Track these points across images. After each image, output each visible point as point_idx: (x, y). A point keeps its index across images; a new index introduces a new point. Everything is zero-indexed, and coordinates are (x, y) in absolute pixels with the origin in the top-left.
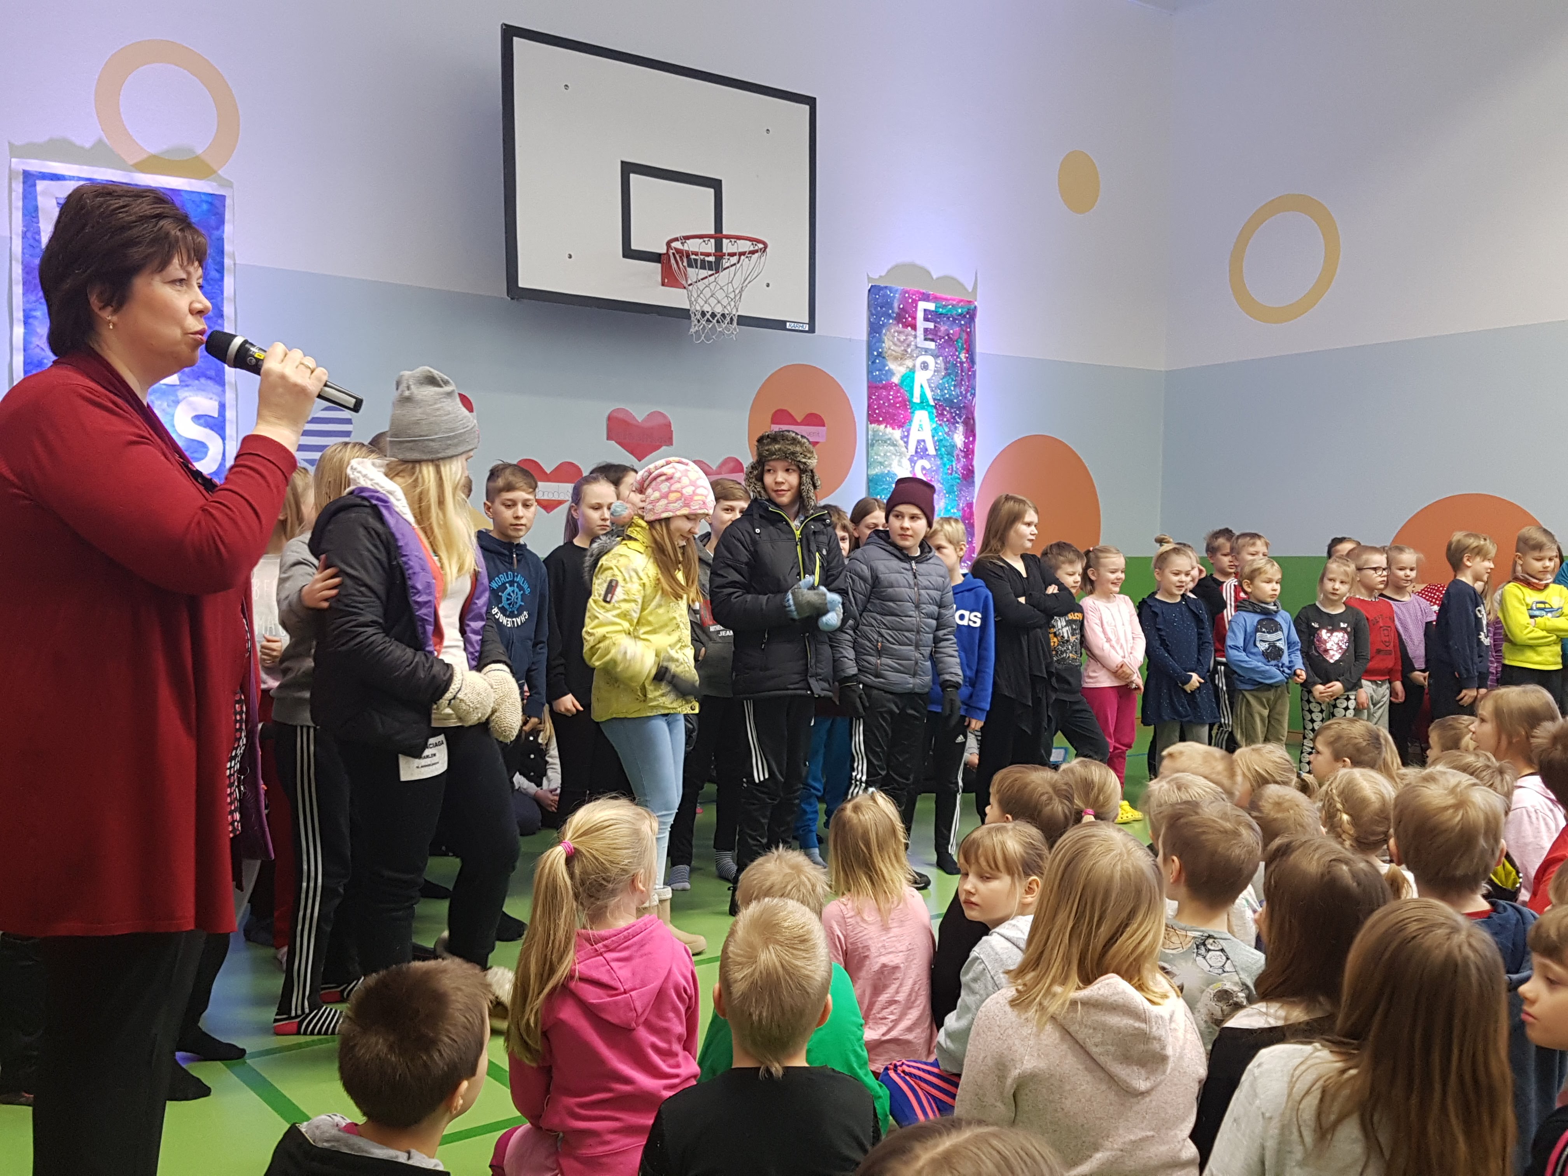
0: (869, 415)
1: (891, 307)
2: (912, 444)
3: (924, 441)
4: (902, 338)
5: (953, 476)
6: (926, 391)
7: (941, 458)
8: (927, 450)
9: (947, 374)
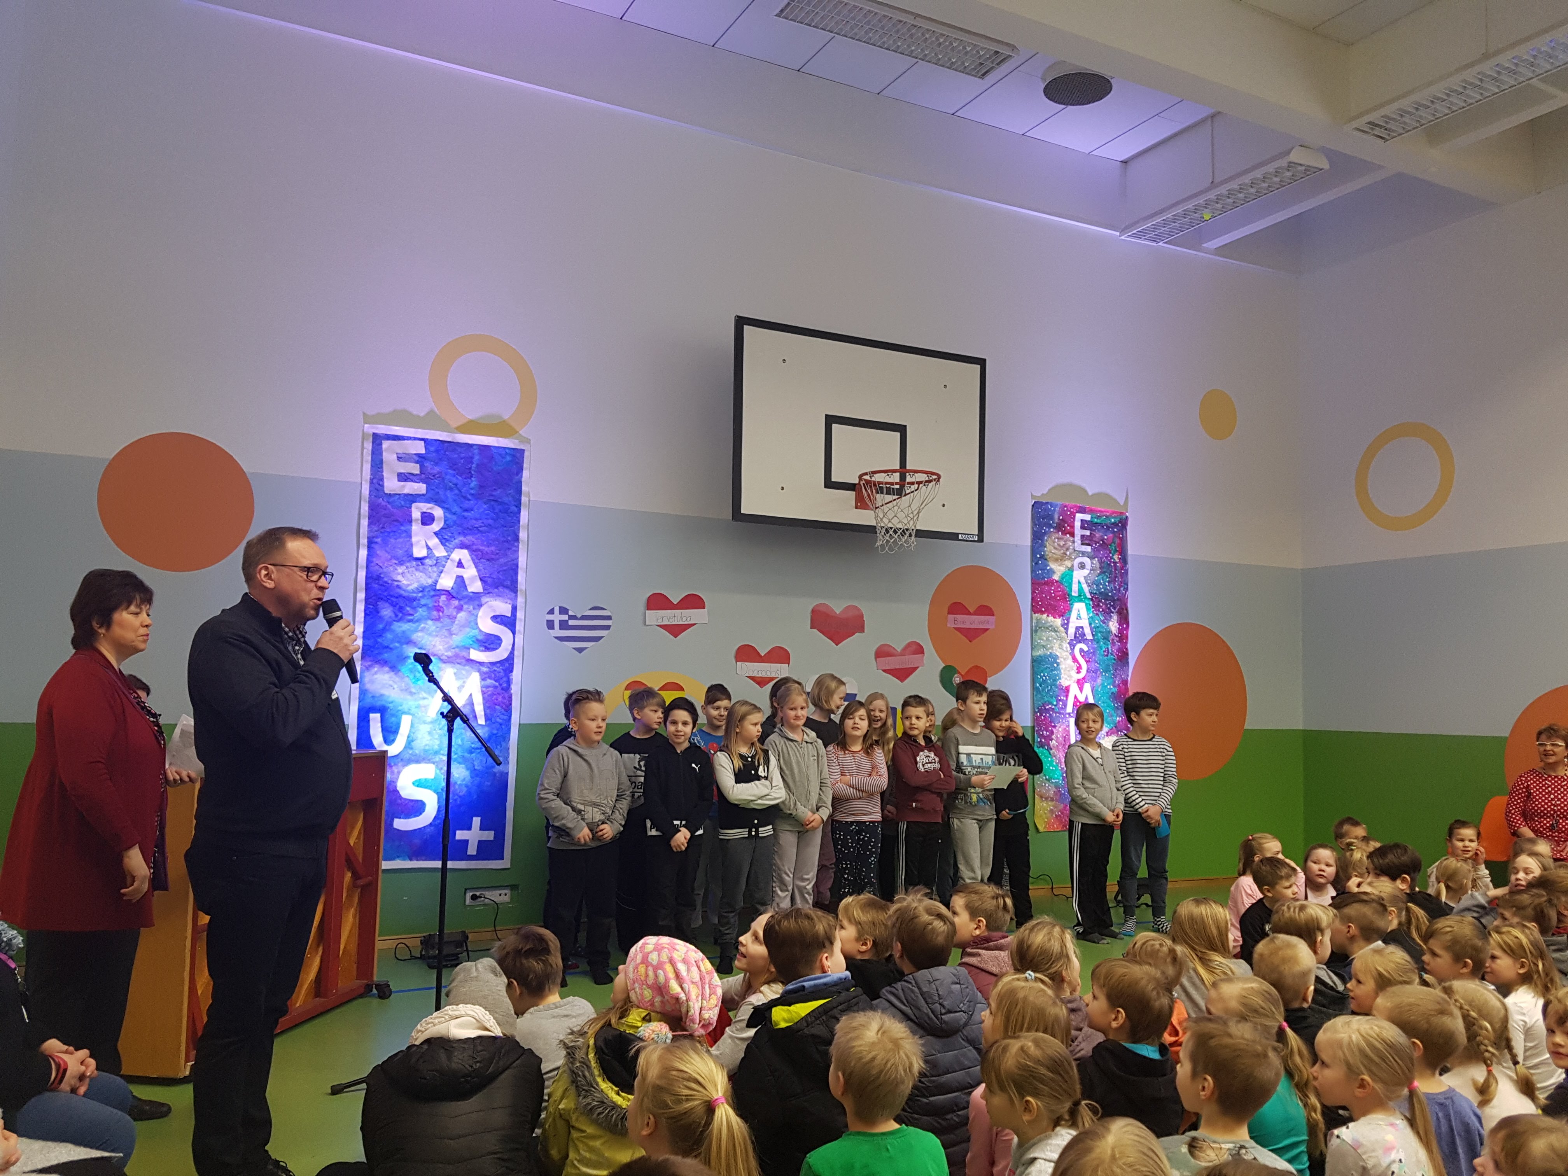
0: (1032, 606)
1: (1052, 518)
2: (1072, 630)
3: (1082, 628)
4: (1062, 543)
5: (1109, 657)
6: (1083, 586)
7: (1098, 642)
8: (1085, 635)
9: (1102, 572)
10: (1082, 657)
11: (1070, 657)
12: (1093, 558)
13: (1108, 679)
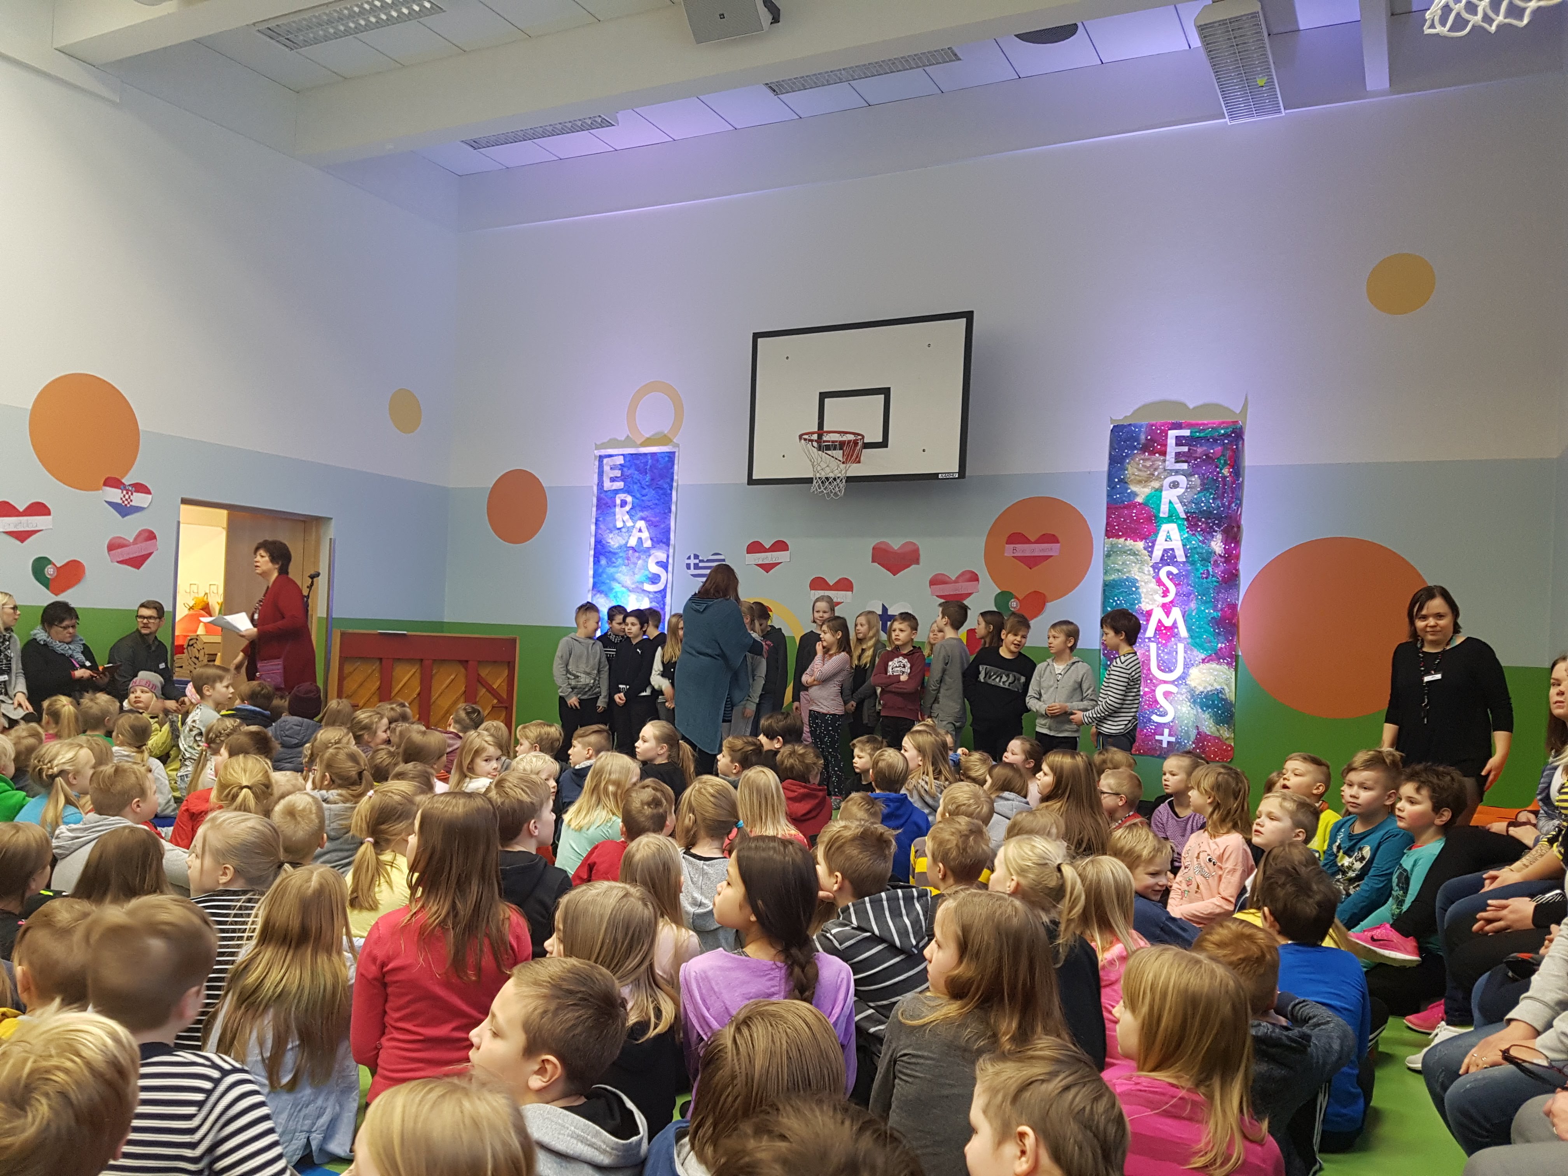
0: (1107, 531)
1: (1137, 439)
2: (1158, 553)
3: (1173, 550)
4: (1148, 464)
5: (1209, 580)
6: (1176, 506)
7: (1193, 563)
8: (1175, 557)
9: (1205, 488)
10: (1171, 580)
11: (1154, 580)
12: (1192, 475)
13: (1206, 603)
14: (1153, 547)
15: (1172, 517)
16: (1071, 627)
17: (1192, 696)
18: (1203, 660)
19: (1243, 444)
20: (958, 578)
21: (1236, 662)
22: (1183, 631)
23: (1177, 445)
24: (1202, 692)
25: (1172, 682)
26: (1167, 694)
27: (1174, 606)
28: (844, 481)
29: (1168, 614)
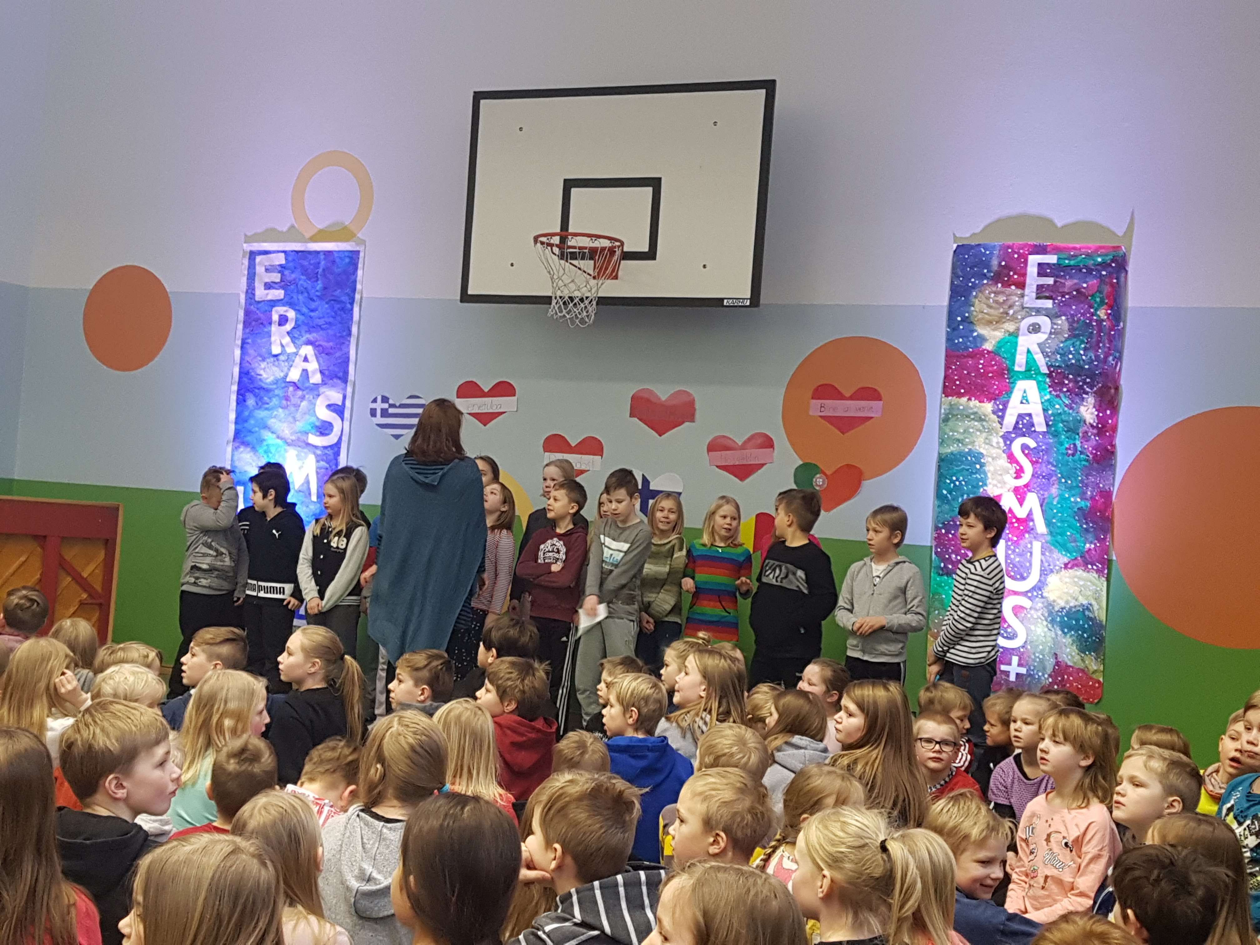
0: (945, 387)
1: (988, 266)
2: (1010, 419)
3: (1030, 415)
4: (1001, 299)
5: (1076, 457)
6: (1036, 357)
7: (1056, 435)
8: (1033, 425)
9: (1073, 335)
10: (1026, 455)
11: (1004, 455)
12: (1059, 317)
13: (1070, 488)
14: (1004, 410)
15: (1030, 372)
16: (895, 515)
17: (1051, 613)
18: (1066, 566)
19: (1126, 278)
20: (745, 442)
21: (1109, 569)
22: (1040, 525)
23: (1040, 274)
24: (1062, 608)
25: (1025, 594)
26: (1017, 610)
27: (1029, 491)
28: (594, 303)
29: (1021, 502)
